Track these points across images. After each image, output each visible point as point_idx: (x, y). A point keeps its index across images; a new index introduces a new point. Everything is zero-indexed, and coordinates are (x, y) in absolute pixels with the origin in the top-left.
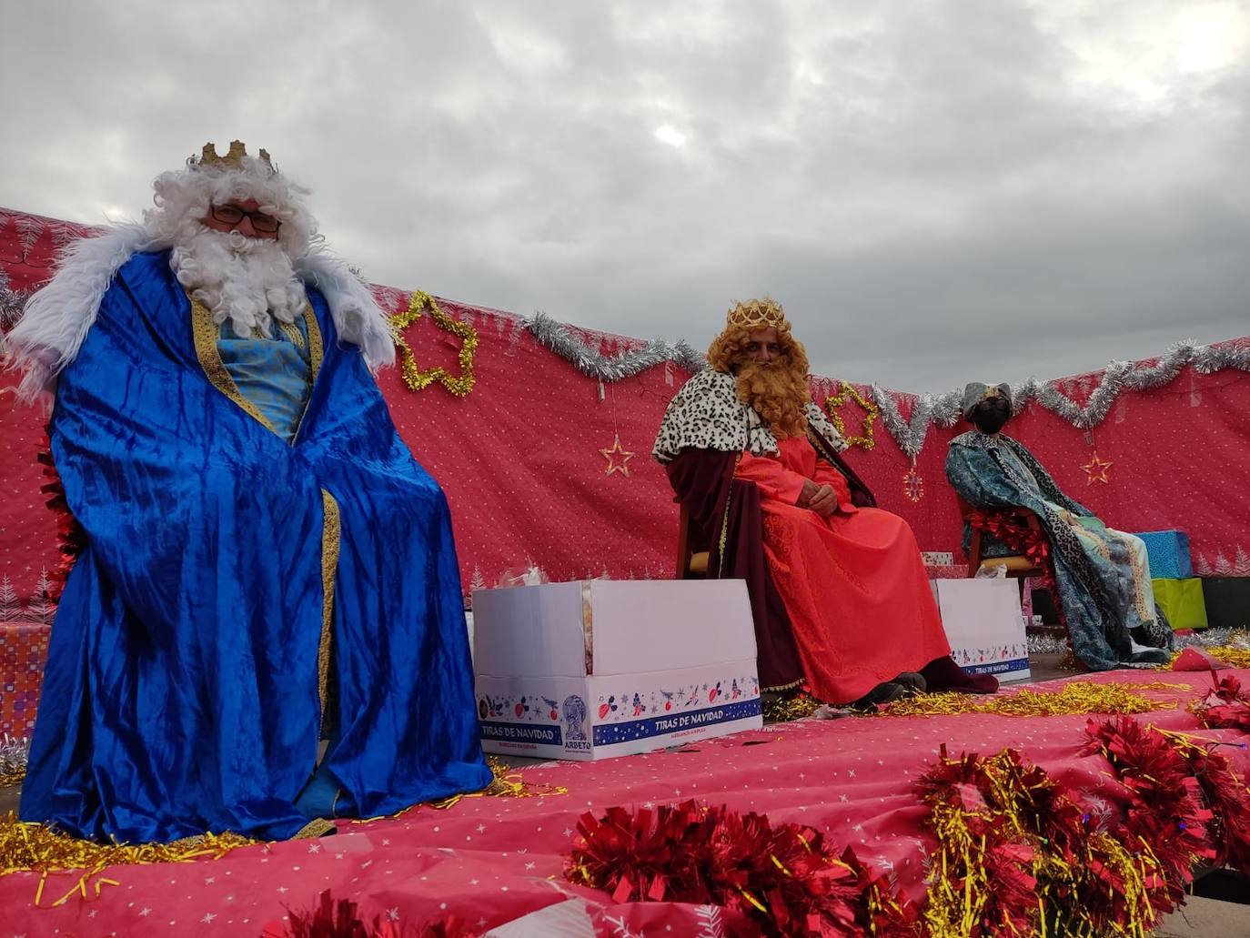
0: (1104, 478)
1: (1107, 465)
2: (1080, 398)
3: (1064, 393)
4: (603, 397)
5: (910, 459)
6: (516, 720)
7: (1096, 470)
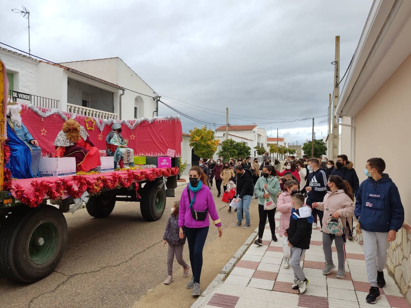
0: (133, 139)
1: (134, 137)
2: (132, 124)
3: (129, 123)
4: (43, 120)
5: (101, 132)
6: (46, 174)
7: (132, 137)
